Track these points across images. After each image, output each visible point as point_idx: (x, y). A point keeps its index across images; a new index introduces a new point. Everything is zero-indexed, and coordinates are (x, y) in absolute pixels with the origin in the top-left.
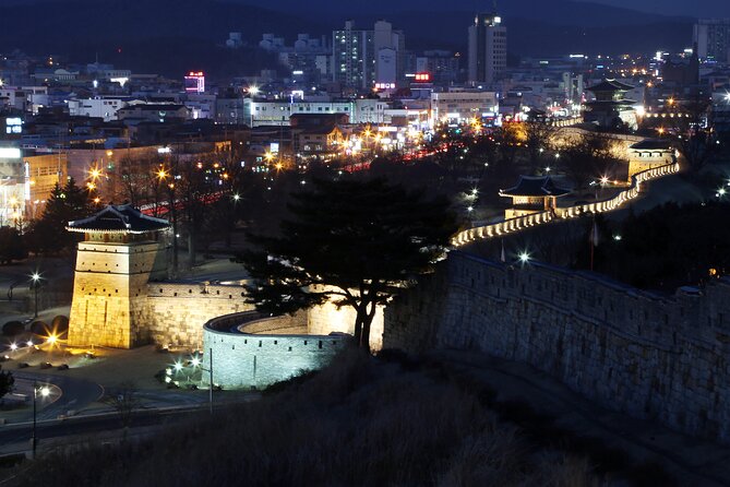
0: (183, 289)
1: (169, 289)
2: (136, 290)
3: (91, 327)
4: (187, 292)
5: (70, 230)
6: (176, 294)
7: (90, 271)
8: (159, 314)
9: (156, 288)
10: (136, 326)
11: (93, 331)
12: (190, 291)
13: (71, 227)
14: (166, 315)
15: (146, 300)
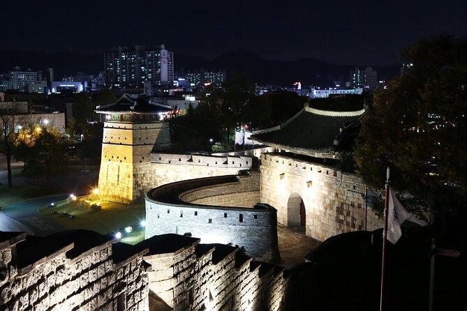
0: (175, 158)
1: (166, 157)
2: (141, 158)
3: (110, 185)
4: (177, 160)
5: (97, 112)
6: (170, 162)
7: (109, 143)
8: (158, 176)
9: (156, 156)
10: (139, 185)
11: (112, 188)
12: (180, 160)
13: (98, 110)
14: (163, 177)
15: (149, 165)
